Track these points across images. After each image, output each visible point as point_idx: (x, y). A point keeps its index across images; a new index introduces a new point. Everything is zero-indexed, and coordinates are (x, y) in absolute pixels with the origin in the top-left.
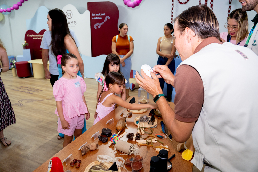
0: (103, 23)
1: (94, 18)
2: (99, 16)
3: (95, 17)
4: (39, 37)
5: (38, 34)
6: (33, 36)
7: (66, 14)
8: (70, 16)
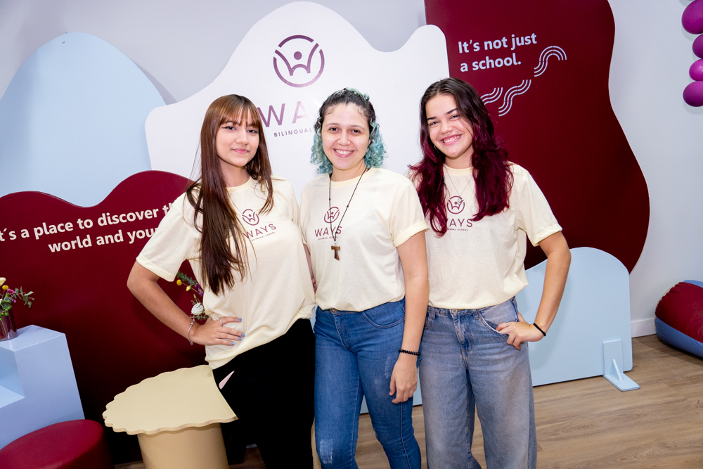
0: (525, 86)
1: (470, 67)
2: (503, 53)
3: (481, 56)
4: (111, 230)
5: (93, 213)
6: (52, 233)
7: (275, 60)
8: (308, 68)
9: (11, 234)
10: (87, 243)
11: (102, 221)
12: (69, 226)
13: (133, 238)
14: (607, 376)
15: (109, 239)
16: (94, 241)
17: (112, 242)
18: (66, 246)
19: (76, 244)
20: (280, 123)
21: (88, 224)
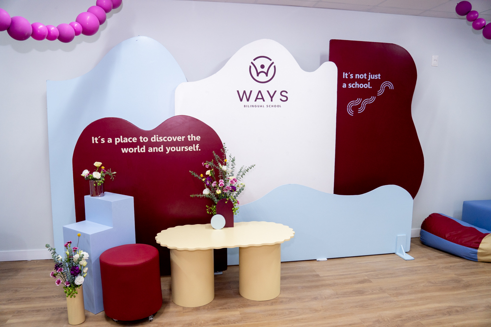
0: (372, 99)
1: (347, 86)
2: (364, 81)
3: (353, 81)
4: (158, 144)
5: (149, 134)
6: (125, 142)
7: (250, 67)
8: (267, 74)
9: (102, 140)
10: (143, 150)
11: (153, 139)
12: (135, 140)
13: (168, 151)
14: (397, 253)
15: (155, 149)
16: (147, 149)
17: (157, 151)
18: (131, 150)
19: (137, 150)
20: (248, 100)
21: (146, 139)
